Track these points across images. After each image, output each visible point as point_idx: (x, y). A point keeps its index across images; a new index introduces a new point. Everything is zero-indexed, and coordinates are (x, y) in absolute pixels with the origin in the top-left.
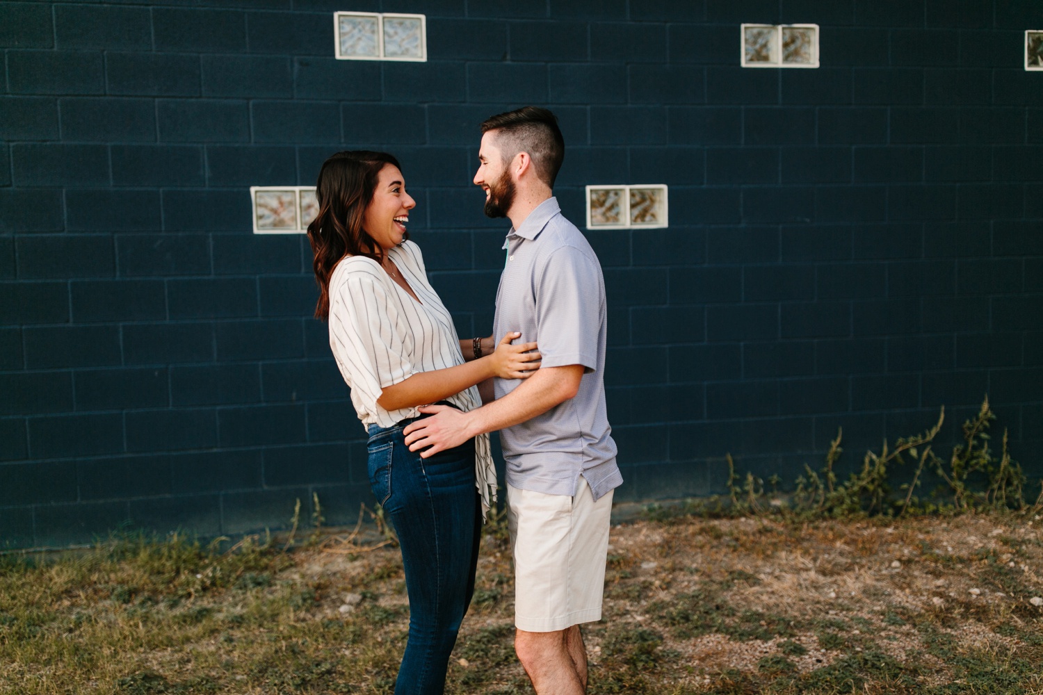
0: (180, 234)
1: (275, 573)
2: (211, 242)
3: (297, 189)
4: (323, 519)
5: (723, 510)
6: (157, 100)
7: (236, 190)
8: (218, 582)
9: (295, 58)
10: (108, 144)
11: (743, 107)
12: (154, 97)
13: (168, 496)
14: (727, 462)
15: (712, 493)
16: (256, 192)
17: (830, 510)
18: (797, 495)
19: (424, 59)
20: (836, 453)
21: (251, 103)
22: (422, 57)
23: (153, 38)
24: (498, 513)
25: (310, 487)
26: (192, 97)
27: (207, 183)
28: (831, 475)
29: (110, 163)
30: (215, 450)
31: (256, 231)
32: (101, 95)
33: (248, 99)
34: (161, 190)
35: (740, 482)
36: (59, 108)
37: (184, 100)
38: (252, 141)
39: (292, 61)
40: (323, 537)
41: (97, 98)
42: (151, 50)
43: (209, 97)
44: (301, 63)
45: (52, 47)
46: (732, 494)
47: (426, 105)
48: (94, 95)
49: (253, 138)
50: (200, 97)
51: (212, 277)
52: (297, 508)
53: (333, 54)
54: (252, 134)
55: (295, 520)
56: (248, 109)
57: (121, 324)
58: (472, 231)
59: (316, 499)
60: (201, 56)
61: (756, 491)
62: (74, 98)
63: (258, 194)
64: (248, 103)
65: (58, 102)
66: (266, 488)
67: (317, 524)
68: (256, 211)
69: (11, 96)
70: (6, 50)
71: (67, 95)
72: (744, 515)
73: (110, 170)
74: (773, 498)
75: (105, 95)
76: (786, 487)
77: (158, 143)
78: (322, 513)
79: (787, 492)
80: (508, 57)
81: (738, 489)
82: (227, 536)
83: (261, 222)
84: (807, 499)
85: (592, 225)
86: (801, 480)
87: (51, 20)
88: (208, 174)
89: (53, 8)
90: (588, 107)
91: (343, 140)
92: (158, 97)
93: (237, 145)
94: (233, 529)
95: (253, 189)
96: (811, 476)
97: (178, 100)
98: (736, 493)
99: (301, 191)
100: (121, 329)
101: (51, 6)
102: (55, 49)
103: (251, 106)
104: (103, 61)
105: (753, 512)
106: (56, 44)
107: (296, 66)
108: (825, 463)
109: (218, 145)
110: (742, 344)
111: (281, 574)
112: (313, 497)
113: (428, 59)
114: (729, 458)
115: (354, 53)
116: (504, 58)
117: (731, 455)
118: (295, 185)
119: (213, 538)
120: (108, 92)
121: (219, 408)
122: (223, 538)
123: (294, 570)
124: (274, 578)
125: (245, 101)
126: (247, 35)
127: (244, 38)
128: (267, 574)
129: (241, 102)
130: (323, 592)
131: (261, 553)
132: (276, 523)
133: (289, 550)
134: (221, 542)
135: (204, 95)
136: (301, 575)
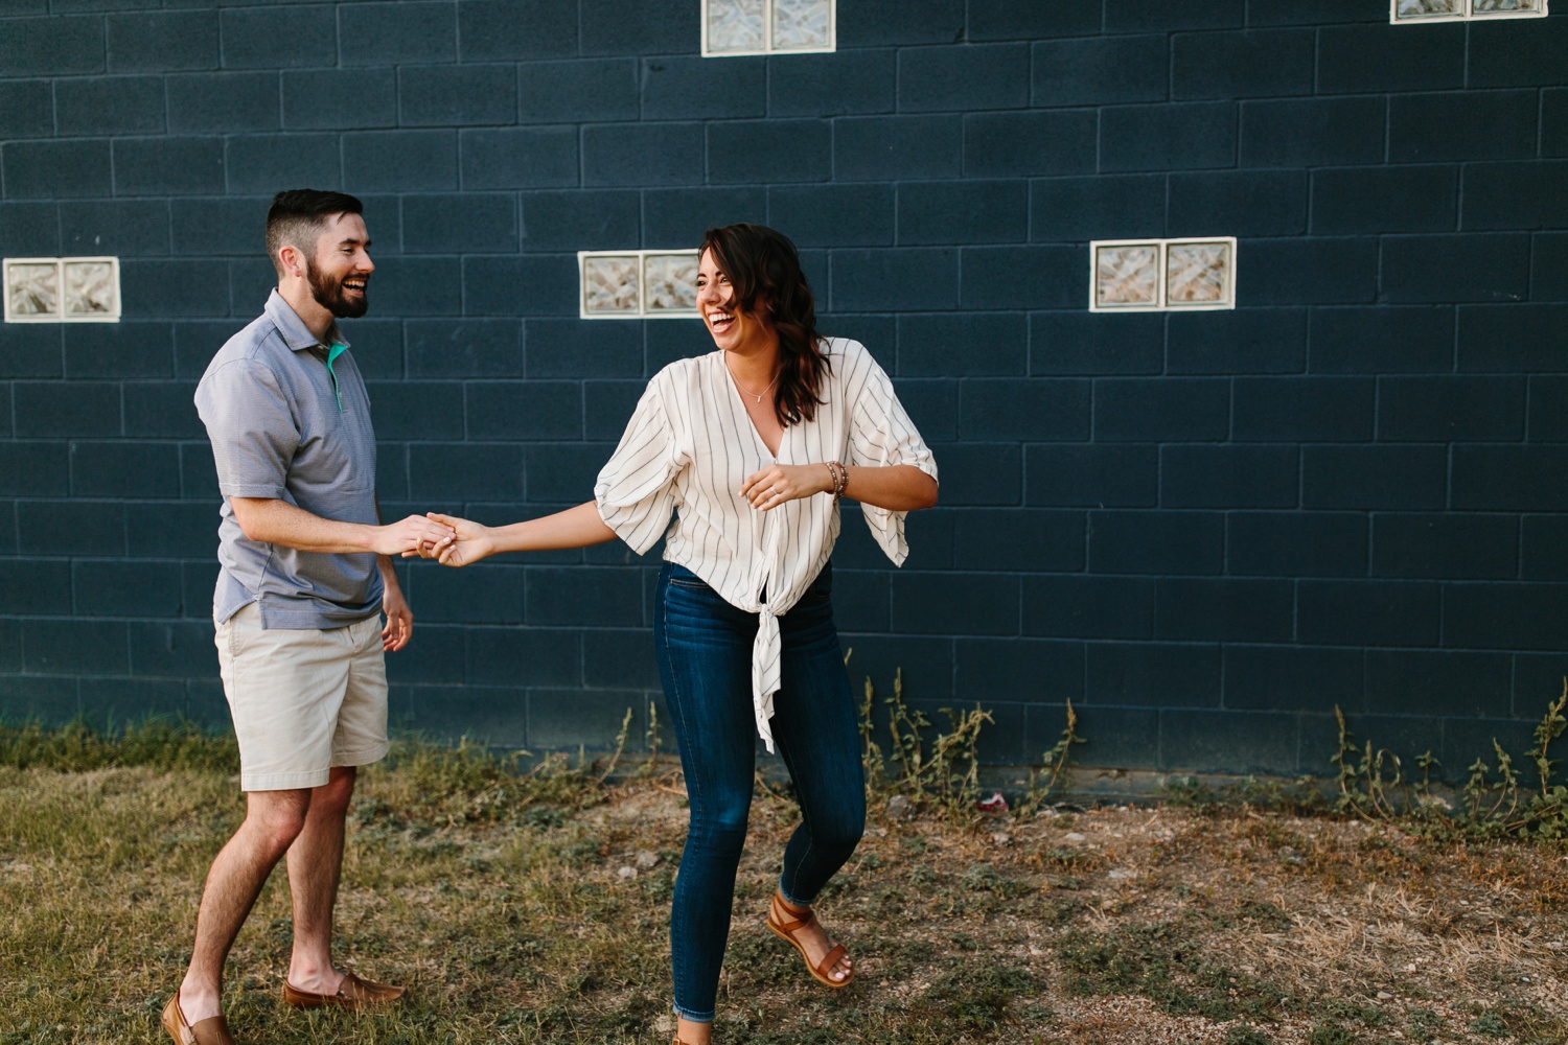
0: (485, 319)
1: (577, 809)
2: (524, 330)
3: (641, 253)
4: (659, 741)
5: (1320, 801)
6: (461, 130)
7: (558, 255)
8: (493, 812)
9: (644, 60)
10: (400, 195)
11: (1388, 96)
12: (458, 127)
13: (460, 685)
14: (1335, 719)
15: (1304, 771)
16: (586, 259)
17: (1533, 826)
18: (1468, 793)
19: (832, 49)
20: (1557, 724)
21: (582, 129)
22: (829, 46)
23: (458, 44)
24: (923, 763)
25: (647, 692)
26: (505, 125)
27: (521, 246)
28: (1543, 763)
29: (401, 220)
30: (521, 627)
31: (583, 315)
32: (392, 128)
33: (579, 124)
34: (463, 256)
35: (1352, 758)
36: (342, 147)
37: (494, 129)
38: (583, 184)
39: (640, 65)
40: (661, 768)
41: (388, 132)
42: (455, 62)
43: (527, 125)
44: (652, 68)
45: (336, 64)
46: (1341, 776)
47: (832, 120)
48: (384, 129)
49: (583, 180)
50: (516, 124)
51: (524, 381)
52: (626, 722)
53: (699, 52)
54: (583, 174)
55: (621, 737)
56: (578, 138)
57: (408, 443)
58: (897, 315)
59: (653, 711)
60: (519, 64)
61: (1387, 777)
62: (360, 133)
63: (588, 261)
64: (578, 130)
65: (341, 139)
66: (586, 688)
67: (653, 747)
68: (586, 286)
69: (285, 133)
70: (281, 72)
71: (351, 130)
72: (1358, 818)
73: (401, 230)
74: (1421, 792)
75: (397, 127)
76: (1445, 776)
77: (461, 192)
78: (659, 733)
79: (1453, 786)
80: (966, 37)
81: (1351, 771)
82: (533, 750)
83: (590, 302)
84: (1487, 802)
85: (1097, 307)
86: (1479, 766)
87: (335, 29)
88: (522, 234)
89: (337, 10)
90: (1099, 111)
91: (707, 179)
92: (462, 127)
93: (561, 191)
94: (541, 742)
95: (581, 255)
96: (1501, 763)
97: (487, 129)
98: (1348, 777)
99: (647, 257)
100: (408, 451)
101: (334, 9)
102: (339, 67)
103: (582, 134)
104: (396, 80)
105: (1374, 814)
106: (339, 60)
107: (646, 71)
108: (1532, 742)
109: (536, 192)
110: (1371, 515)
111: (585, 812)
112: (650, 707)
113: (837, 48)
114: (1338, 713)
115: (729, 48)
116: (959, 38)
117: (1343, 711)
118: (639, 249)
119: (513, 749)
120: (400, 124)
121: (527, 567)
122: (523, 752)
123: (604, 809)
124: (571, 817)
125: (575, 127)
126: (580, 30)
127: (576, 34)
128: (566, 809)
129: (569, 128)
130: (618, 845)
131: (569, 780)
132: (596, 741)
133: (610, 781)
134: (520, 757)
135: (520, 121)
136: (607, 818)
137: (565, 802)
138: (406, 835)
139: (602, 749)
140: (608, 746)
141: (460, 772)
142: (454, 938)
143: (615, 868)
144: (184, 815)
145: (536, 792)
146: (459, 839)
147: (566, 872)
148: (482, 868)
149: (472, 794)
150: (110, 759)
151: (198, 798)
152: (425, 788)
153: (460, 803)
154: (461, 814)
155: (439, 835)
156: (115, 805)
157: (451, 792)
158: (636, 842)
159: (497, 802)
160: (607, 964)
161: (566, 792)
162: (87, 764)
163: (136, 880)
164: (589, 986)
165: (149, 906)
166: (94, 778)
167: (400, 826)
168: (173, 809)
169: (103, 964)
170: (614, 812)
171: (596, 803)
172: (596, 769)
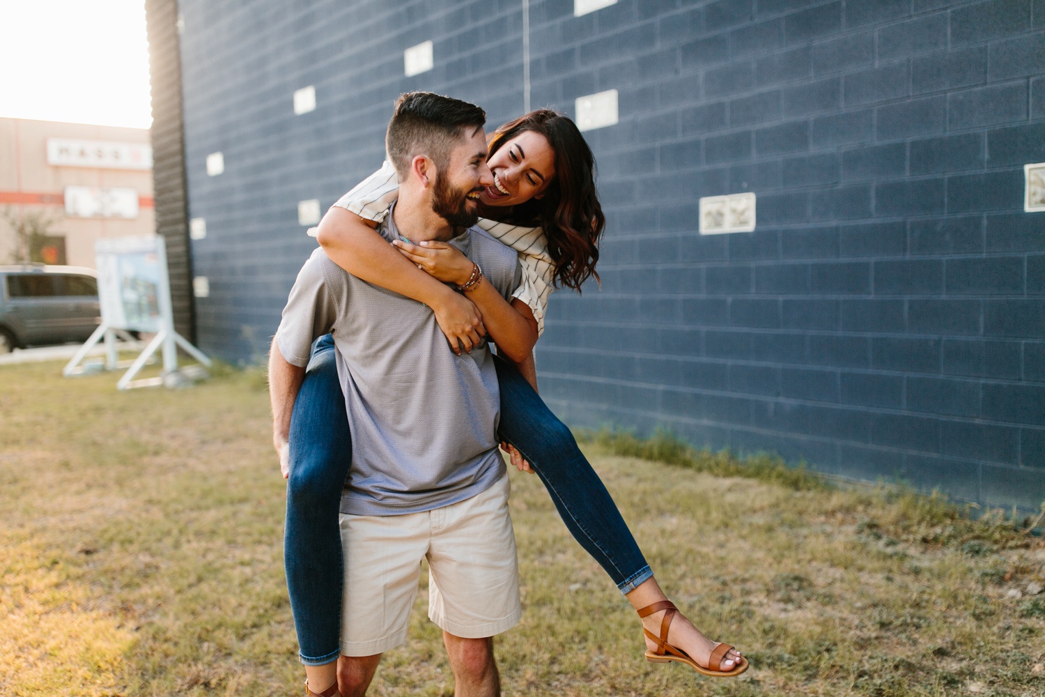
0: (959, 216)
1: (1004, 548)
2: (985, 222)
6: (948, 94)
7: (1011, 169)
8: (941, 539)
10: (907, 140)
12: (945, 92)
13: (935, 455)
16: (1030, 170)
21: (1032, 80)
23: (949, 37)
26: (976, 86)
27: (986, 165)
29: (908, 157)
30: (977, 421)
31: (1028, 208)
32: (905, 99)
33: (1029, 77)
34: (946, 176)
36: (875, 116)
37: (970, 89)
38: (1030, 118)
42: (947, 50)
43: (992, 83)
48: (900, 99)
49: (1030, 115)
50: (985, 84)
51: (984, 256)
54: (1031, 111)
56: (1028, 87)
57: (907, 298)
60: (989, 44)
63: (1033, 172)
64: (1028, 82)
66: (1022, 467)
68: (1029, 188)
73: (908, 162)
77: (947, 134)
82: (980, 504)
83: (1032, 200)
87: (875, 43)
88: (987, 156)
92: (949, 91)
93: (1015, 125)
94: (989, 500)
95: (1027, 167)
97: (966, 91)
100: (908, 302)
102: (876, 66)
103: (1031, 84)
104: (909, 68)
109: (998, 127)
111: (1007, 551)
119: (968, 502)
120: (911, 95)
121: (982, 381)
122: (975, 505)
123: (1022, 551)
124: (997, 552)
125: (1026, 80)
126: (1032, 13)
127: (1029, 17)
128: (995, 547)
129: (1022, 82)
130: (1019, 576)
131: (1005, 528)
132: (1027, 504)
133: (1035, 534)
134: (971, 508)
135: (988, 81)
136: (1021, 557)
137: (996, 542)
138: (881, 543)
139: (1032, 511)
140: (1036, 510)
141: (929, 512)
142: (875, 605)
143: (1010, 588)
144: (762, 509)
145: (977, 532)
146: (912, 551)
147: (973, 585)
148: (917, 572)
149: (933, 525)
150: (739, 473)
151: (773, 500)
152: (905, 516)
153: (923, 531)
154: (919, 537)
155: (900, 548)
156: (730, 498)
157: (919, 523)
158: (1032, 576)
159: (947, 533)
160: (960, 643)
161: (997, 536)
162: (728, 474)
163: (722, 537)
164: (941, 653)
165: (722, 553)
166: (727, 482)
167: (879, 537)
168: (758, 504)
169: (683, 577)
170: (1028, 554)
171: (1017, 547)
172: (1026, 524)
